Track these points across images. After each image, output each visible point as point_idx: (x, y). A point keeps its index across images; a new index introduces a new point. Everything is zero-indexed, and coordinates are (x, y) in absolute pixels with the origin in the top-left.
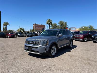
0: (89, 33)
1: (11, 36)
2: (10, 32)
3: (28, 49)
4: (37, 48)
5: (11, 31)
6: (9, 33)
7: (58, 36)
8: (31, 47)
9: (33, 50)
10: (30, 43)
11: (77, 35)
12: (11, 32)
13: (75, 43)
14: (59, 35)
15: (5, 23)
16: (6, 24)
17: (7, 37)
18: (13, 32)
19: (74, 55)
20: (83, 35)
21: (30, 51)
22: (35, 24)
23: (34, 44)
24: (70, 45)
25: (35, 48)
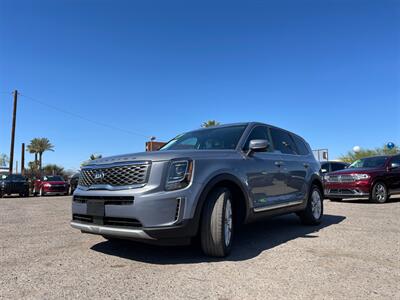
0: (393, 165)
1: (51, 189)
2: (51, 174)
3: (85, 213)
4: (129, 200)
5: (55, 168)
6: (45, 179)
7: (245, 148)
8: (103, 201)
9: (108, 214)
10: (99, 181)
11: (339, 174)
12: (55, 173)
13: (330, 208)
14: (252, 143)
15: (35, 142)
16: (40, 146)
17: (36, 195)
18: (61, 174)
19: (337, 249)
20: (369, 174)
21: (96, 224)
22: (153, 139)
23: (114, 184)
24: (309, 205)
25: (119, 203)
